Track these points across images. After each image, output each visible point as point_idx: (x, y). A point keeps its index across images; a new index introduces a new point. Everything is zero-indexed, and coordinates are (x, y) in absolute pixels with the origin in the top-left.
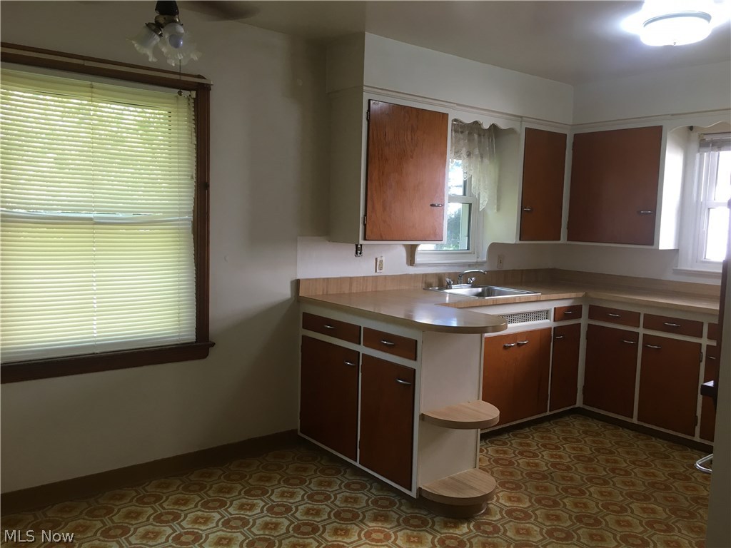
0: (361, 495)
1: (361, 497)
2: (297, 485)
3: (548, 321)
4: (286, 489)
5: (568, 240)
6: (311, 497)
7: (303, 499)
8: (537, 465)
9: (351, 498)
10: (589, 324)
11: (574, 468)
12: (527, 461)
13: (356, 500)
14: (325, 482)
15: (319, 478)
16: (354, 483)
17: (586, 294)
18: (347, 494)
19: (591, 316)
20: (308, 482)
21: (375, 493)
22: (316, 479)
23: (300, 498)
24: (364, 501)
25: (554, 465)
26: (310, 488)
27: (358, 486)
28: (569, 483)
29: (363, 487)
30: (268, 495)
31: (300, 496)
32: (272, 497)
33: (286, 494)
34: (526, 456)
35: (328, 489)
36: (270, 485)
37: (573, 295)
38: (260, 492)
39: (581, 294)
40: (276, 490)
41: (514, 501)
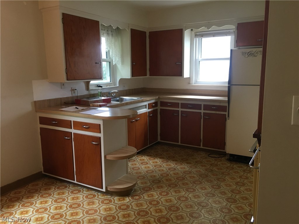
0: (79, 195)
1: (80, 196)
2: (47, 197)
3: (146, 109)
4: (42, 200)
5: (150, 76)
6: (56, 201)
7: (52, 203)
8: (149, 167)
9: (75, 197)
10: (161, 109)
11: (162, 166)
12: (145, 166)
13: (77, 198)
14: (61, 193)
15: (57, 192)
16: (75, 190)
17: (159, 97)
18: (73, 196)
19: (161, 106)
20: (52, 194)
21: (86, 193)
22: (56, 193)
23: (50, 203)
24: (82, 198)
25: (155, 166)
26: (54, 197)
27: (77, 192)
28: (162, 172)
29: (79, 191)
30: (34, 204)
31: (50, 202)
32: (37, 205)
33: (43, 202)
34: (144, 164)
35: (63, 196)
36: (34, 199)
37: (155, 98)
38: (29, 204)
39: (157, 97)
40: (37, 202)
41: (144, 184)
